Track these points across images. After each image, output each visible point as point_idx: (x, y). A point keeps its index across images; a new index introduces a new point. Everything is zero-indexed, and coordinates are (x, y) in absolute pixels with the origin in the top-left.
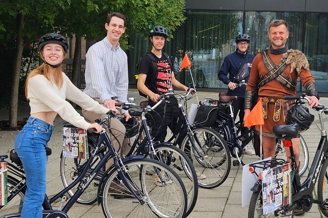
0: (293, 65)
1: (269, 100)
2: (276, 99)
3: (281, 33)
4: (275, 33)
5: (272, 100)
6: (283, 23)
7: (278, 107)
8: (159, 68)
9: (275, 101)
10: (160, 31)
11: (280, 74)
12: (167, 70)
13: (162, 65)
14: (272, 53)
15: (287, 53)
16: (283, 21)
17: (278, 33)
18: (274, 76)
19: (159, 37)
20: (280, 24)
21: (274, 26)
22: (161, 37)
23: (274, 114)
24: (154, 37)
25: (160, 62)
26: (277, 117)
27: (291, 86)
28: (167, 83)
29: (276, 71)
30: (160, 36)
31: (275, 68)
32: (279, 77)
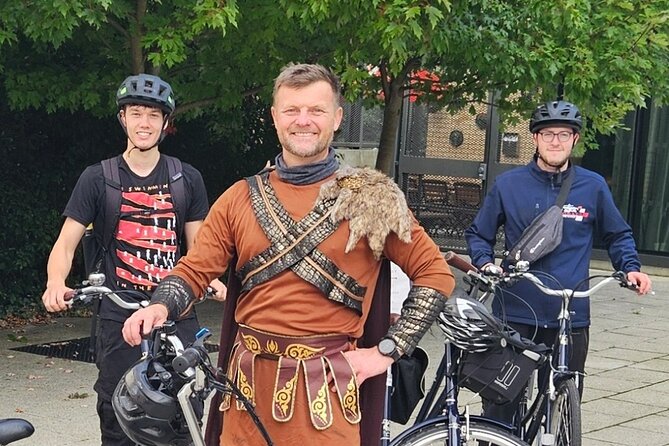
0: (358, 226)
1: (263, 345)
2: (283, 343)
3: (314, 110)
4: (296, 110)
5: (272, 347)
6: (324, 77)
7: (288, 373)
8: (126, 208)
9: (282, 349)
10: (140, 92)
11: (310, 254)
12: (155, 217)
13: (138, 198)
14: (285, 181)
15: (332, 182)
16: (322, 68)
17: (304, 111)
18: (289, 259)
19: (141, 108)
20: (311, 80)
21: (290, 85)
22: (148, 110)
23: (275, 395)
24: (128, 109)
25: (133, 190)
26: (285, 408)
27: (346, 296)
28: (143, 257)
29: (296, 242)
30: (146, 106)
31: (292, 231)
32: (303, 265)
